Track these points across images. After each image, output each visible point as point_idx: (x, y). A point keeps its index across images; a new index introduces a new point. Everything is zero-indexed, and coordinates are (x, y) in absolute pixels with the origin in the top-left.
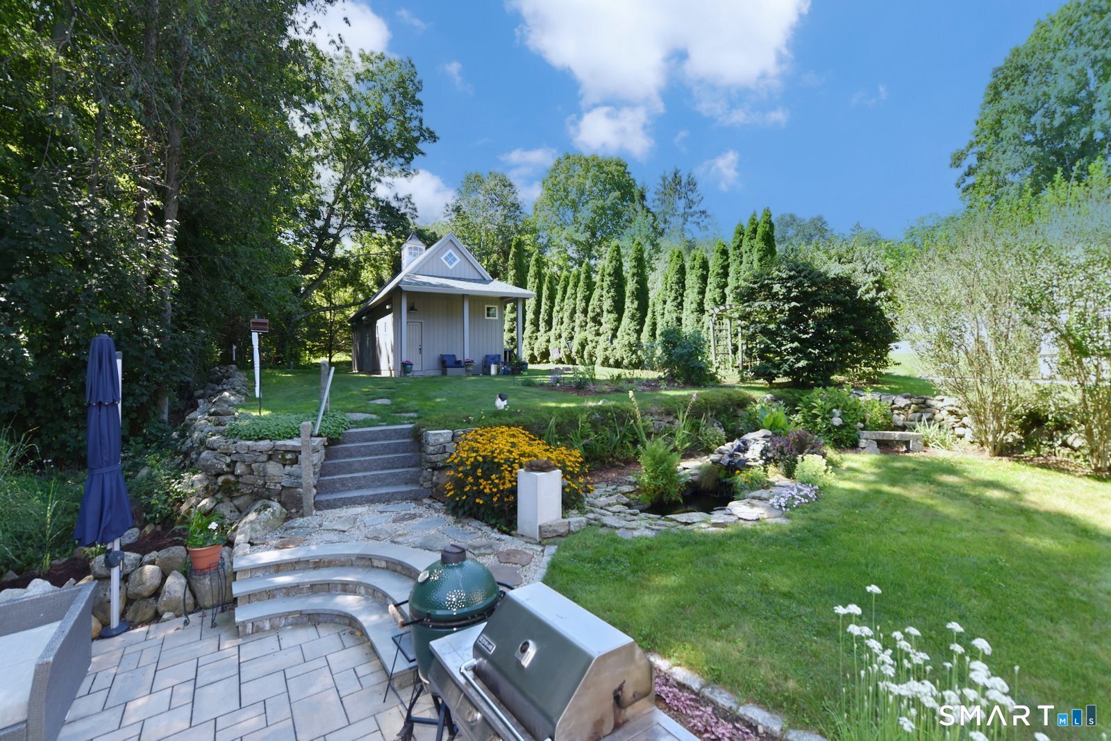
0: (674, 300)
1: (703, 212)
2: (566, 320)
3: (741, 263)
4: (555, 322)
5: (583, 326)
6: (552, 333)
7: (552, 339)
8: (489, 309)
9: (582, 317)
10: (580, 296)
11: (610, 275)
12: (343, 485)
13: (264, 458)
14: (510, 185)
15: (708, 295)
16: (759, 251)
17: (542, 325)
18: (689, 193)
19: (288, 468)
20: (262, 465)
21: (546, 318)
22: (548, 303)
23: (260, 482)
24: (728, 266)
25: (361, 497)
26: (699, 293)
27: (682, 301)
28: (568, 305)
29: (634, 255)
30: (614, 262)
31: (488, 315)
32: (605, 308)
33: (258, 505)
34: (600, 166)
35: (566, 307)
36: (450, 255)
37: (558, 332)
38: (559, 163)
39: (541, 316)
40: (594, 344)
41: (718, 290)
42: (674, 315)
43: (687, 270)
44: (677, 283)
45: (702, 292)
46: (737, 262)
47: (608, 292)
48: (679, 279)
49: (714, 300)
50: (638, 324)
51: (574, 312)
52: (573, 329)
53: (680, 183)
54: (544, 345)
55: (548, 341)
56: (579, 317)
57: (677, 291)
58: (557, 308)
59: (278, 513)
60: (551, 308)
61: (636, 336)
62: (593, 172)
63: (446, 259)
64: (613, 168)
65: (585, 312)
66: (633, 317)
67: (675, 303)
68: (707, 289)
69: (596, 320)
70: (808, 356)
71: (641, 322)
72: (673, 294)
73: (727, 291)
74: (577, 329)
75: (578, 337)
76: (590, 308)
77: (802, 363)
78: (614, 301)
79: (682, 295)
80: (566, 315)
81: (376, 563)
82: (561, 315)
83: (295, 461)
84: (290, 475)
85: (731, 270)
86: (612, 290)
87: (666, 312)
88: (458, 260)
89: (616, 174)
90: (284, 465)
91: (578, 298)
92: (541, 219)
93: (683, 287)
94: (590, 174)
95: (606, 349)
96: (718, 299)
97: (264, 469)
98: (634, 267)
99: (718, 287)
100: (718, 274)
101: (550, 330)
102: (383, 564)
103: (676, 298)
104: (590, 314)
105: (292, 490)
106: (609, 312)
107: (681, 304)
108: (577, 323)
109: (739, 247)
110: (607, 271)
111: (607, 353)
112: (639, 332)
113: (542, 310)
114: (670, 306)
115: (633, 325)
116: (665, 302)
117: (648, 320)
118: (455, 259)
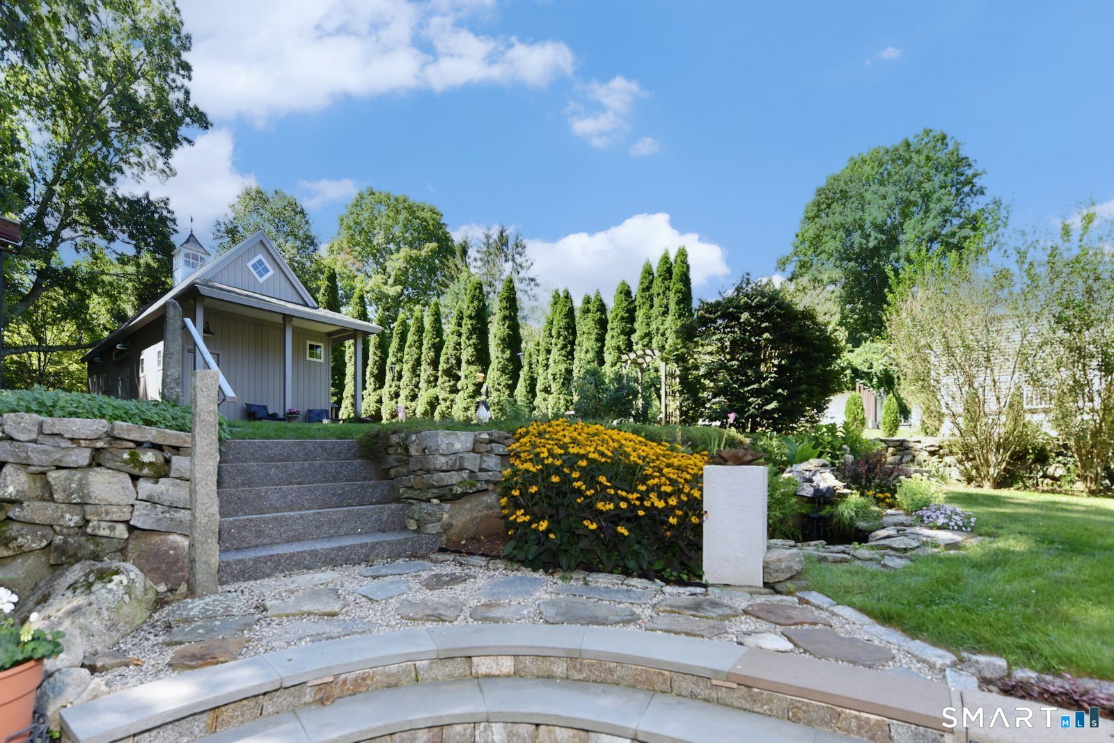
0: (562, 349)
1: (532, 280)
2: (406, 374)
3: (652, 306)
4: (389, 376)
5: (433, 381)
6: (386, 391)
7: (385, 399)
8: (312, 347)
9: (430, 370)
10: (426, 343)
11: (470, 317)
12: (259, 533)
13: (83, 457)
14: (302, 212)
15: (609, 342)
16: (676, 292)
17: (370, 381)
18: (517, 256)
19: (145, 487)
20: (78, 475)
21: (376, 372)
22: (378, 353)
23: (72, 519)
24: (634, 310)
25: (313, 553)
26: (597, 340)
27: (573, 350)
28: (409, 354)
29: (506, 294)
30: (476, 303)
31: (312, 355)
32: (464, 357)
33: (75, 573)
34: (410, 210)
35: (406, 357)
36: (260, 262)
37: (393, 389)
38: (362, 198)
39: (369, 369)
40: (448, 403)
41: (622, 337)
42: (563, 367)
43: (577, 314)
44: (566, 329)
45: (601, 339)
46: (647, 306)
47: (468, 339)
48: (568, 323)
49: (619, 348)
50: (510, 378)
51: (418, 362)
52: (417, 386)
53: (506, 244)
54: (373, 406)
55: (380, 401)
56: (426, 371)
57: (565, 338)
58: (391, 359)
59: (139, 586)
60: (383, 360)
61: (507, 392)
62: (404, 215)
63: (254, 266)
64: (427, 215)
65: (435, 363)
66: (503, 370)
67: (563, 352)
68: (608, 337)
69: (452, 374)
70: (777, 397)
71: (515, 377)
72: (561, 342)
73: (635, 338)
74: (423, 385)
75: (425, 396)
76: (443, 358)
77: (774, 405)
78: (476, 350)
79: (573, 343)
80: (407, 368)
81: (483, 666)
82: (397, 368)
83: (161, 472)
84: (151, 501)
85: (640, 314)
86: (474, 336)
87: (551, 361)
88: (271, 272)
89: (431, 222)
90: (135, 478)
91: (424, 348)
92: (339, 264)
93: (574, 333)
94: (401, 218)
95: (467, 409)
96: (623, 347)
97: (82, 485)
98: (506, 308)
99: (623, 332)
100: (623, 318)
101: (381, 387)
102: (507, 665)
103: (564, 347)
104: (442, 366)
105: (156, 539)
106: (469, 363)
107: (571, 353)
108: (424, 376)
109: (648, 288)
110: (467, 313)
111: (469, 413)
112: (512, 388)
113: (370, 362)
114: (556, 354)
115: (504, 380)
116: (549, 351)
117: (523, 373)
118: (267, 271)
